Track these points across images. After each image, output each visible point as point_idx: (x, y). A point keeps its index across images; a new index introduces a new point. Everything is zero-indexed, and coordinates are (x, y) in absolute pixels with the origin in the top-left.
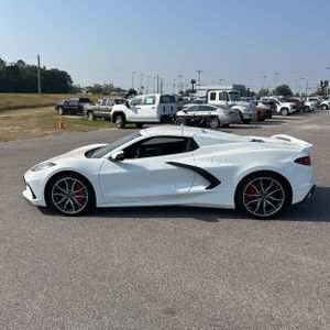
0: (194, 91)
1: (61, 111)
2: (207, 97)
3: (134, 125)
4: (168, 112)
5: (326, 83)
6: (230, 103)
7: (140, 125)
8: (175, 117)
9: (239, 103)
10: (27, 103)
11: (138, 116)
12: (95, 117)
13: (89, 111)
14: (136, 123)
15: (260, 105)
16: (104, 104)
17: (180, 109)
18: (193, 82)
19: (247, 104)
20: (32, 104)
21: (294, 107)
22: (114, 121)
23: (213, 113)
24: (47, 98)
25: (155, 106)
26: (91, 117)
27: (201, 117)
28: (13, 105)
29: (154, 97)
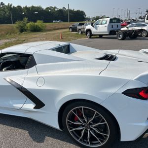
1: (71, 30)
3: (98, 36)
4: (115, 28)
7: (101, 36)
10: (63, 27)
11: (98, 31)
13: (80, 29)
14: (99, 35)
20: (65, 27)
22: (86, 35)
26: (80, 33)
28: (57, 28)
29: (106, 21)
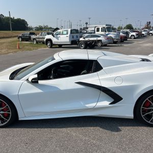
0: (87, 28)
1: (20, 39)
2: (95, 31)
3: (58, 46)
4: (75, 38)
5: (150, 22)
6: (107, 33)
7: (60, 46)
8: (79, 41)
9: (112, 33)
10: (5, 36)
11: (59, 41)
12: (37, 42)
13: (34, 39)
14: (59, 45)
15: (121, 34)
16: (41, 35)
17: (81, 37)
18: (87, 24)
19: (116, 33)
20: (7, 36)
21: (137, 35)
22: (47, 44)
23: (99, 39)
24: (15, 33)
25: (68, 35)
26: (35, 42)
27: (93, 41)
29: (67, 31)
